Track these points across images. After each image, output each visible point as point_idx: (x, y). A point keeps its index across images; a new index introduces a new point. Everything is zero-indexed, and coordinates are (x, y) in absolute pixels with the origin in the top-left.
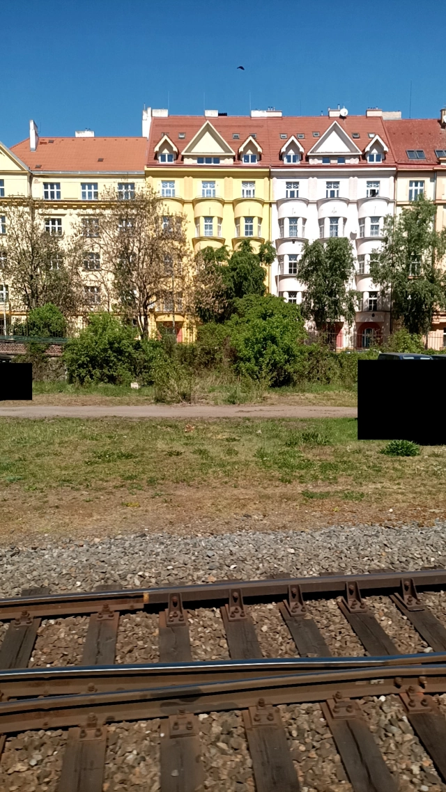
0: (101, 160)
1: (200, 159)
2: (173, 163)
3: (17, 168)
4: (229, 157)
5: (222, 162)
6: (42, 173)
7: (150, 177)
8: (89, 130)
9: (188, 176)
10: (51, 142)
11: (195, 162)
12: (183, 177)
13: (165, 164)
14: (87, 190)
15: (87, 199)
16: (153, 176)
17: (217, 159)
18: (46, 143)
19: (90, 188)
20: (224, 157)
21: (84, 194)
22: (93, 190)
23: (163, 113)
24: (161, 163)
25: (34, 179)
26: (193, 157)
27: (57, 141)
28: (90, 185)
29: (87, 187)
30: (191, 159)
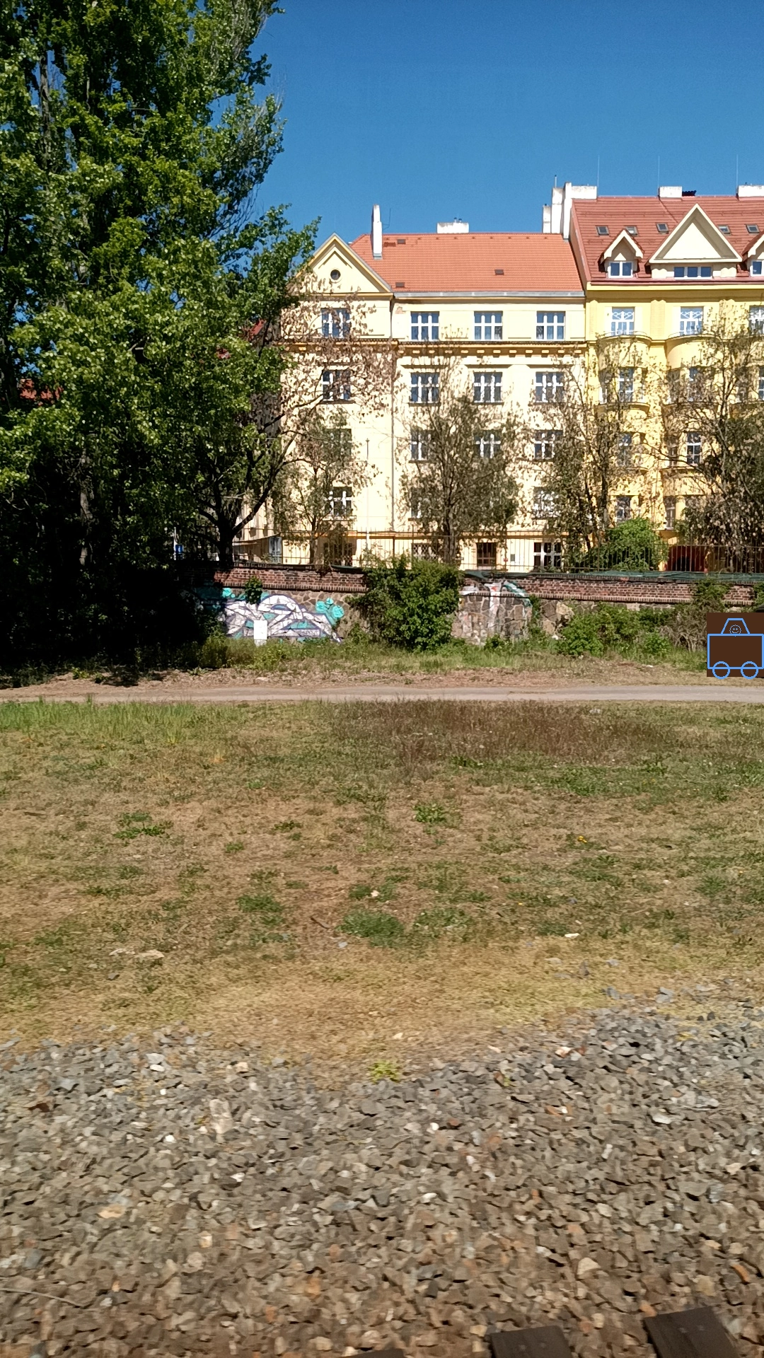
0: (499, 273)
1: (678, 269)
2: (631, 277)
3: (373, 289)
4: (729, 265)
5: (717, 274)
6: (410, 296)
7: (594, 302)
8: (460, 220)
9: (659, 299)
10: (402, 242)
11: (669, 275)
12: (649, 300)
13: (617, 280)
14: (483, 324)
15: (483, 339)
16: (599, 300)
17: (707, 269)
18: (393, 245)
19: (488, 320)
20: (721, 266)
21: (478, 330)
22: (493, 324)
23: (589, 193)
24: (610, 277)
25: (396, 306)
26: (666, 266)
27: (411, 240)
28: (488, 315)
29: (483, 318)
30: (663, 270)
